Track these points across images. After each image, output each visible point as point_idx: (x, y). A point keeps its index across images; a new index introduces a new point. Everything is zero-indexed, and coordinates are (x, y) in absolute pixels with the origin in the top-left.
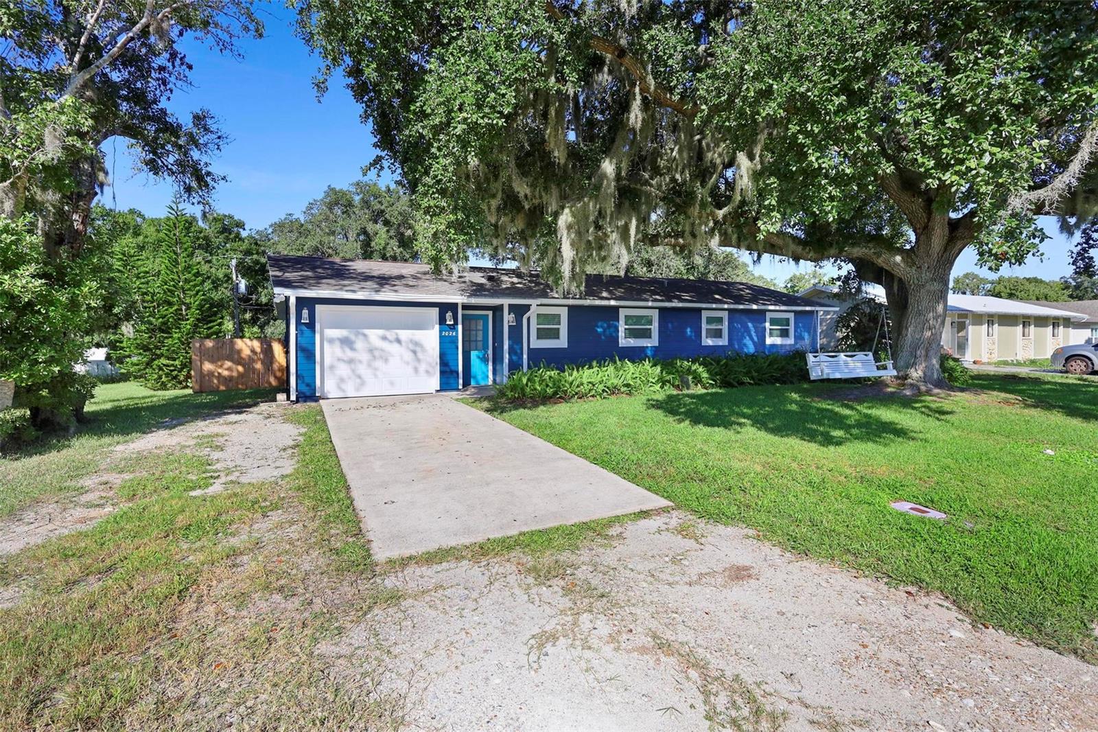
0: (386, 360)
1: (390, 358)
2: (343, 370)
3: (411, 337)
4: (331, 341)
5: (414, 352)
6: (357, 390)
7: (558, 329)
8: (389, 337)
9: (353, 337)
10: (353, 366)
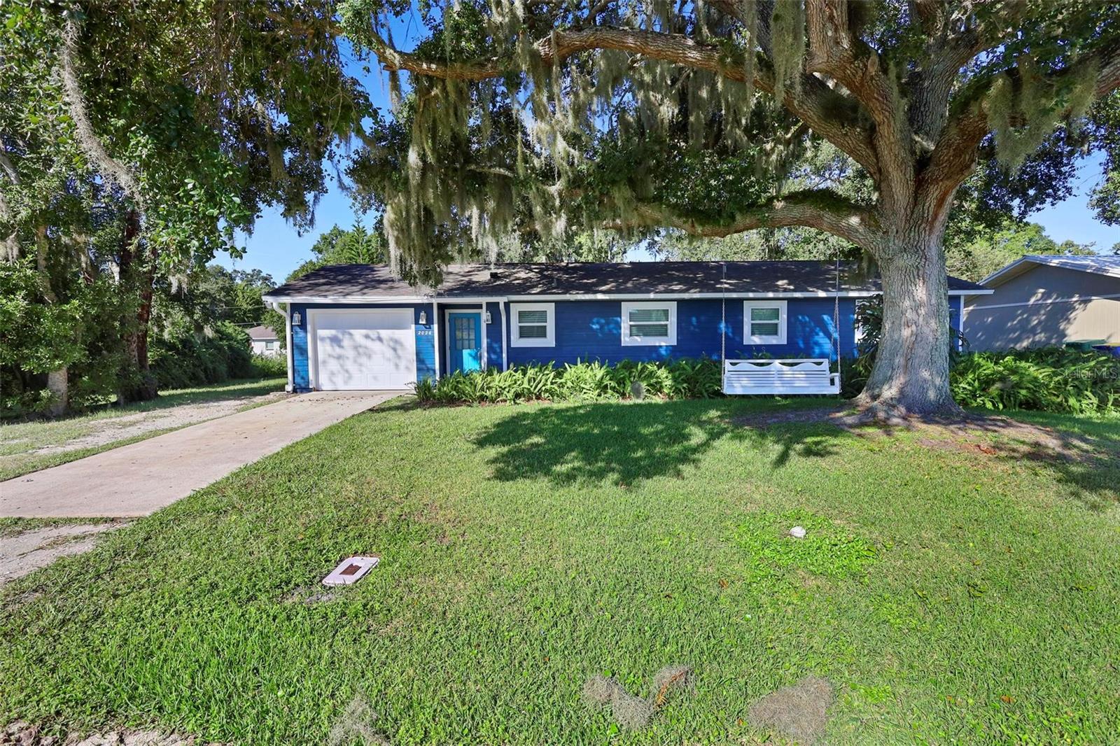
0: (369, 357)
1: (374, 356)
2: (333, 365)
3: (392, 336)
4: (323, 339)
5: (395, 350)
6: (346, 383)
7: (545, 327)
8: (372, 336)
9: (340, 336)
10: (341, 362)
